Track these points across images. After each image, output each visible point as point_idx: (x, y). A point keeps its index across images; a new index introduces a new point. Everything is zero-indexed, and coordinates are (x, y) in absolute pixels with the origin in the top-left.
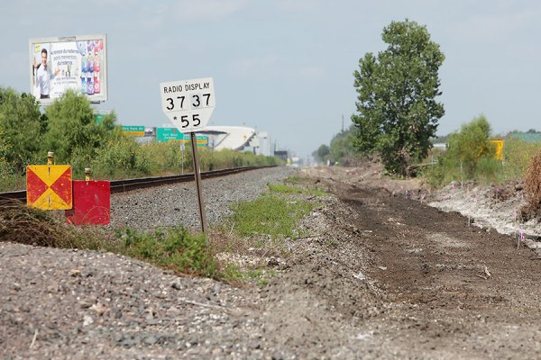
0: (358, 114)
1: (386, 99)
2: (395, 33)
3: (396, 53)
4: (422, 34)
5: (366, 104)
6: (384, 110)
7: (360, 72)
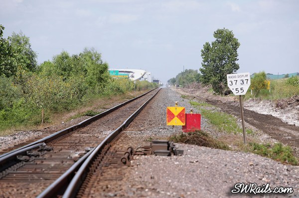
0: (202, 68)
1: (215, 62)
2: (219, 34)
3: (219, 42)
4: (230, 34)
5: (206, 63)
6: (213, 66)
7: (203, 50)
